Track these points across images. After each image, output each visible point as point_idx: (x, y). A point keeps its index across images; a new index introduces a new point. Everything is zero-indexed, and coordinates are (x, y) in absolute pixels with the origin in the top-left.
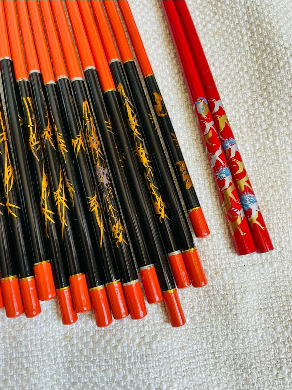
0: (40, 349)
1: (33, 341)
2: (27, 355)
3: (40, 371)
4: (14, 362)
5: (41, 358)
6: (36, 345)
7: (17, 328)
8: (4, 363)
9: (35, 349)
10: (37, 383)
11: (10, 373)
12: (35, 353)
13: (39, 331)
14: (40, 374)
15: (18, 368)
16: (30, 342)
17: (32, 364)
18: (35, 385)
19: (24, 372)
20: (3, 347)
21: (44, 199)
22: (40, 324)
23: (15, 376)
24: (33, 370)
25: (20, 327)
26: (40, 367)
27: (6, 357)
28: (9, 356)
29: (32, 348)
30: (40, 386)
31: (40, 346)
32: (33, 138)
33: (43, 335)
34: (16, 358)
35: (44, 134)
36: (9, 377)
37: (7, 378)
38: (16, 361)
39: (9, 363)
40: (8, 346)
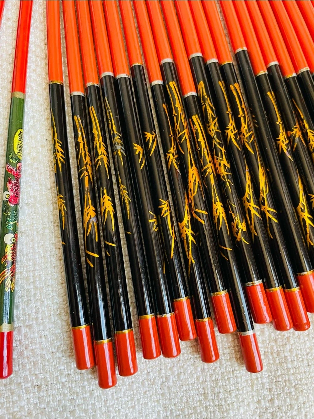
0: (307, 365)
1: (299, 356)
2: (293, 371)
3: (308, 388)
4: (280, 380)
5: (308, 375)
6: (302, 361)
7: (280, 342)
8: (268, 380)
9: (302, 365)
10: (306, 401)
11: (276, 391)
12: (302, 369)
13: (304, 345)
14: (309, 391)
15: (285, 386)
16: (296, 357)
17: (300, 381)
18: (304, 403)
19: (293, 390)
20: (266, 364)
21: (303, 203)
22: (304, 338)
23: (282, 395)
24: (302, 387)
25: (283, 341)
26: (309, 384)
27: (270, 374)
28: (273, 373)
29: (299, 364)
30: (309, 404)
31: (306, 363)
32: (283, 136)
33: (308, 350)
34: (281, 375)
35: (294, 132)
36: (276, 396)
37: (273, 397)
38: (282, 378)
39: (274, 381)
40: (272, 362)
